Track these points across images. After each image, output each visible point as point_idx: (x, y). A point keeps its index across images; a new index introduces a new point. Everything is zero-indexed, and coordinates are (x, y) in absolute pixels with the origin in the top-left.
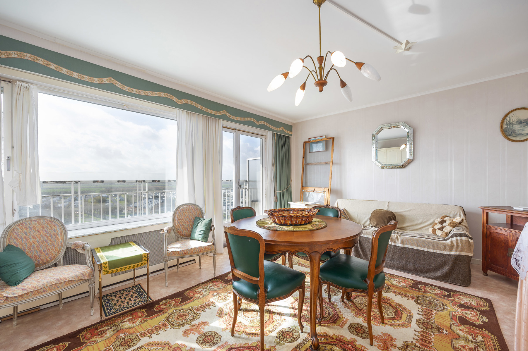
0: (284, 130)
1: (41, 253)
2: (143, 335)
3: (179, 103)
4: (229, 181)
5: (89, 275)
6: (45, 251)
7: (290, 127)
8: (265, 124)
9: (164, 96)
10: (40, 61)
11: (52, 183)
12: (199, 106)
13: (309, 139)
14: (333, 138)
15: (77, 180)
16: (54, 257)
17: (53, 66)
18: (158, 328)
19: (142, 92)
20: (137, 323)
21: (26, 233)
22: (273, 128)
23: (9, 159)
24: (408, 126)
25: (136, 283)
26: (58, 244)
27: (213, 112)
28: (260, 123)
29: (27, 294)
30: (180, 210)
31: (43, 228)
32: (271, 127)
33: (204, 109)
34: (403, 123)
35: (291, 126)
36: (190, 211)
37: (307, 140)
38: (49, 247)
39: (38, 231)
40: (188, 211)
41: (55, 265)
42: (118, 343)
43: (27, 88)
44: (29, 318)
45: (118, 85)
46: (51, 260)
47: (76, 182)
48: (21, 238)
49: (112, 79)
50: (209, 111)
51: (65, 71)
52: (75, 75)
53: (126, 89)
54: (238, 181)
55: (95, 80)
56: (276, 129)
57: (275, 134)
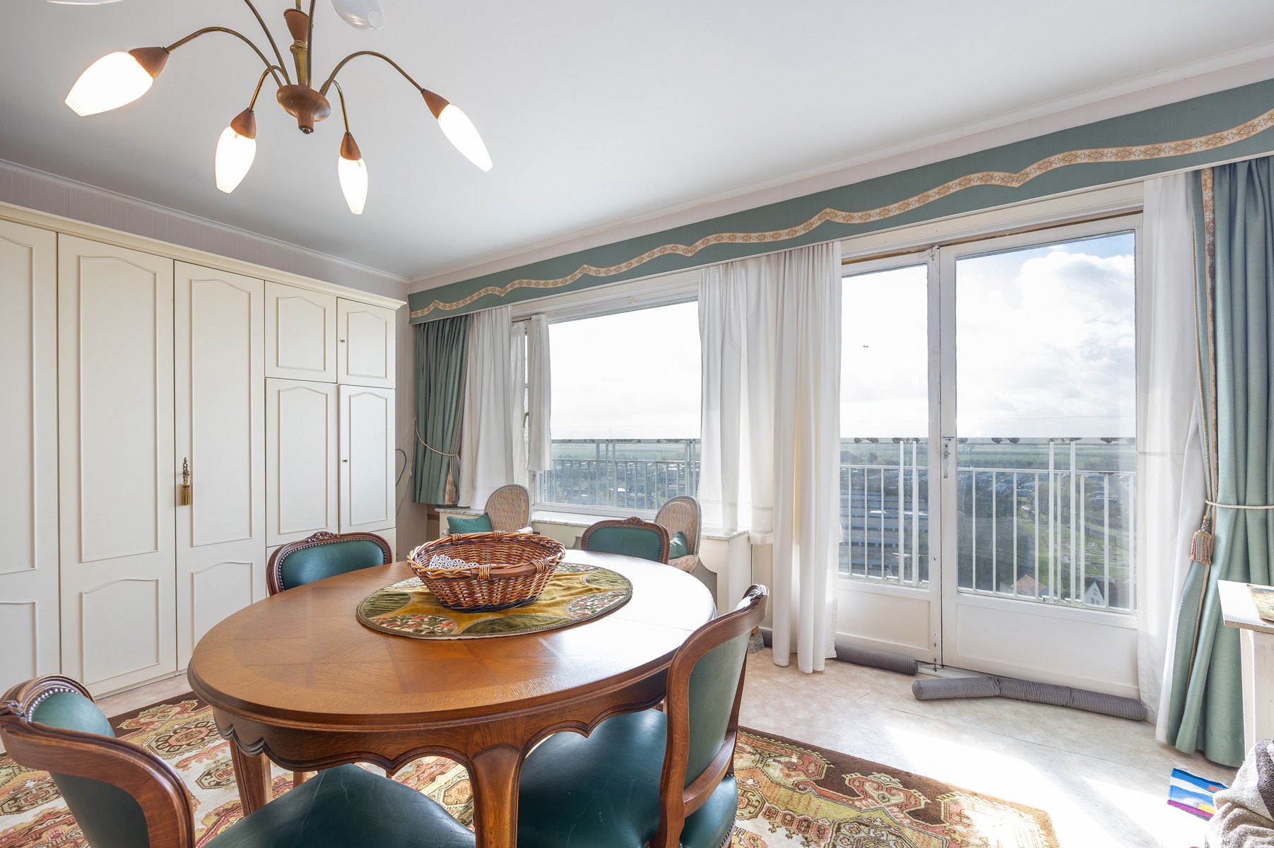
3: (690, 255)
9: (659, 254)
21: (499, 503)
30: (666, 510)
31: (513, 501)
36: (678, 515)
39: (508, 503)
40: (675, 515)
48: (496, 509)
49: (585, 266)
51: (542, 284)
52: (550, 284)
53: (603, 272)
54: (944, 442)
55: (569, 280)
56: (1198, 145)
57: (1207, 179)
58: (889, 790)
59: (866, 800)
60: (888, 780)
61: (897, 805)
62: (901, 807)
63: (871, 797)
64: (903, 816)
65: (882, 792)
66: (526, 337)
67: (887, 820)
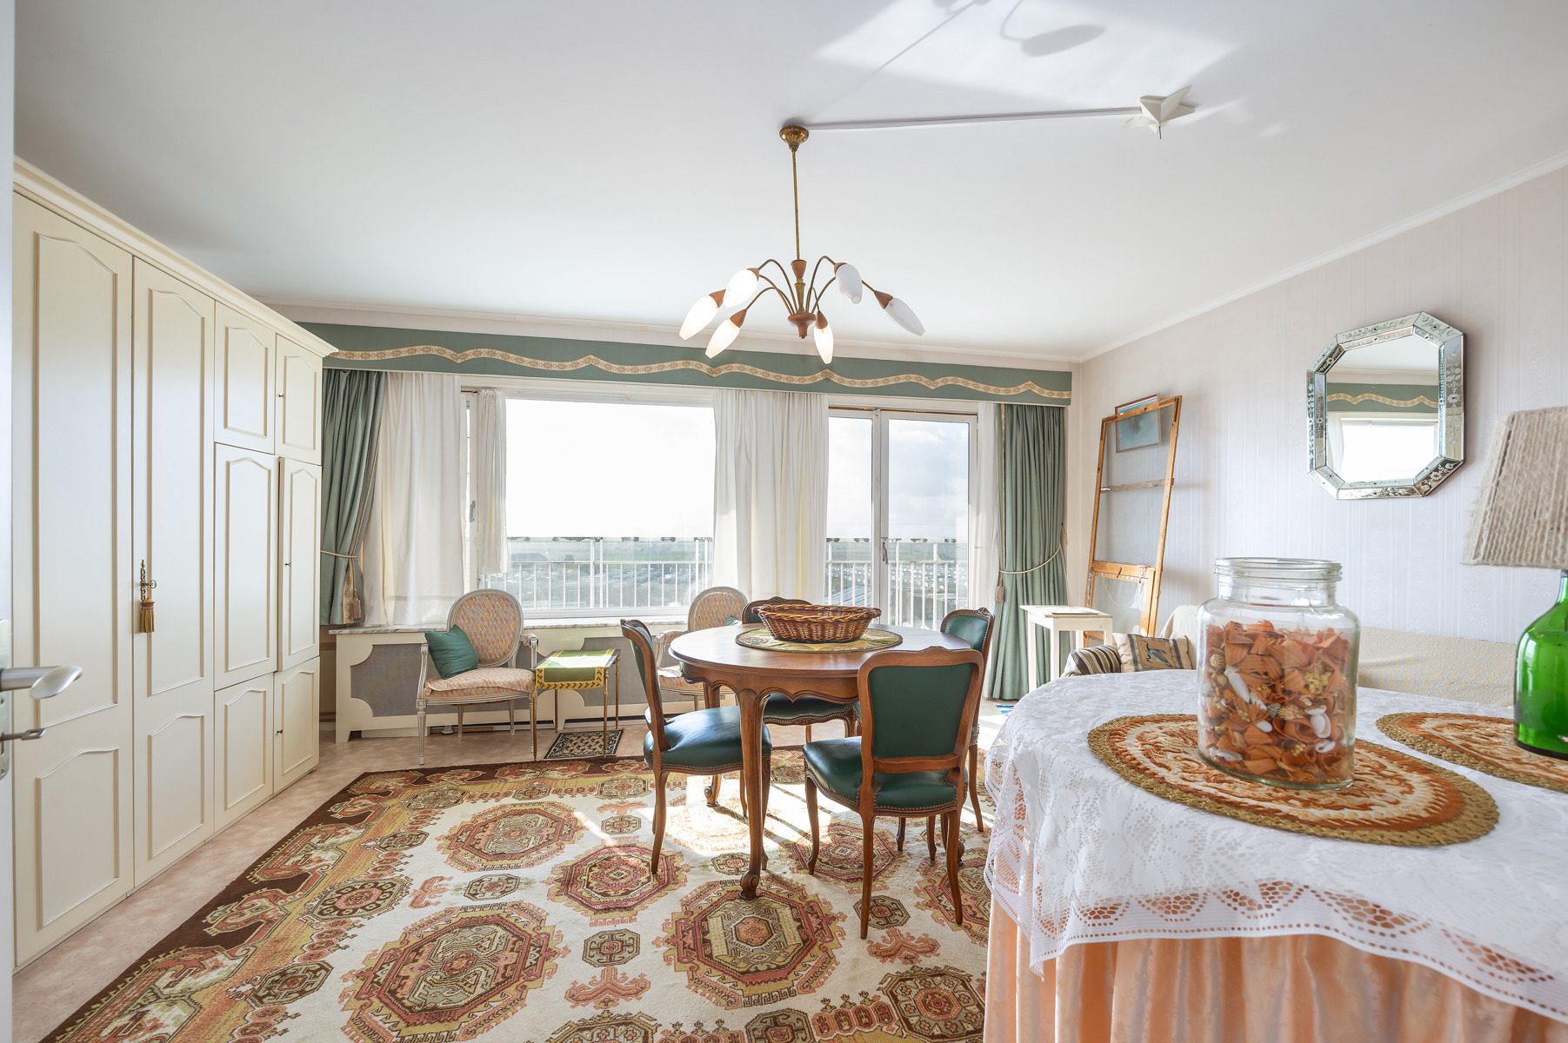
0: (1036, 390)
1: (489, 644)
2: (557, 792)
3: (714, 376)
4: (921, 541)
5: (527, 687)
6: (493, 642)
7: (1062, 380)
8: (961, 382)
9: (682, 367)
10: (499, 355)
11: (565, 540)
12: (760, 373)
13: (1116, 408)
14: (1178, 400)
15: (598, 536)
16: (505, 654)
17: (513, 358)
18: (581, 790)
19: (641, 370)
20: (566, 777)
21: (473, 612)
22: (992, 390)
23: (473, 506)
24: (1444, 325)
25: (619, 728)
26: (509, 635)
27: (796, 380)
28: (940, 382)
29: (452, 691)
30: (704, 600)
31: (494, 607)
32: (981, 388)
33: (772, 376)
34: (1421, 318)
35: (1069, 375)
36: (722, 603)
37: (1112, 413)
38: (498, 637)
39: (488, 611)
40: (718, 603)
41: (506, 666)
42: (524, 790)
43: (494, 397)
44: (476, 737)
45: (602, 364)
46: (501, 657)
47: (597, 540)
48: (468, 619)
49: (593, 357)
50: (784, 378)
51: (527, 362)
52: (541, 364)
53: (615, 368)
54: (882, 540)
55: (568, 366)
56: (1002, 391)
57: (1003, 407)
66: (468, 411)
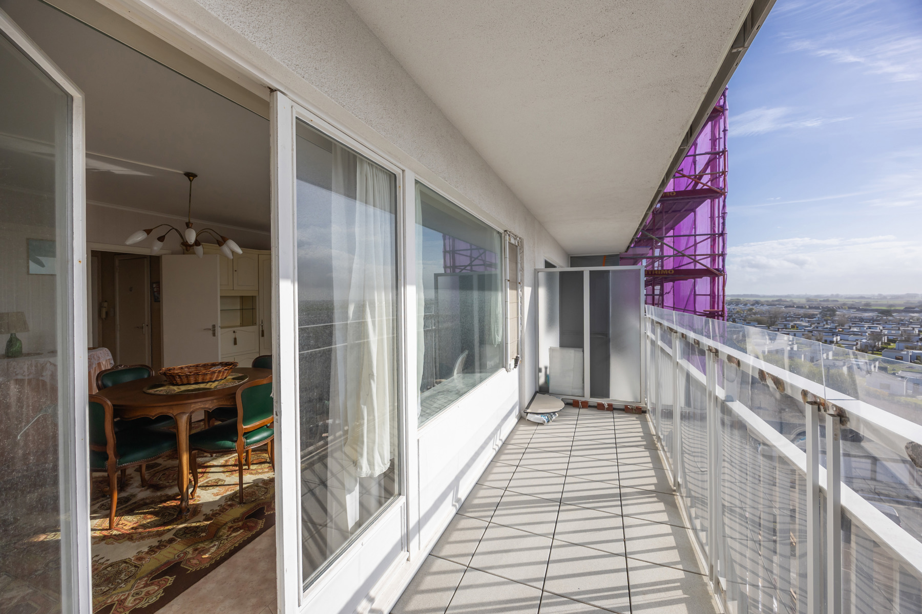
58: (141, 599)
59: (144, 584)
60: (150, 601)
61: (125, 599)
62: (121, 602)
63: (144, 587)
64: (115, 600)
65: (143, 594)
67: (119, 590)
